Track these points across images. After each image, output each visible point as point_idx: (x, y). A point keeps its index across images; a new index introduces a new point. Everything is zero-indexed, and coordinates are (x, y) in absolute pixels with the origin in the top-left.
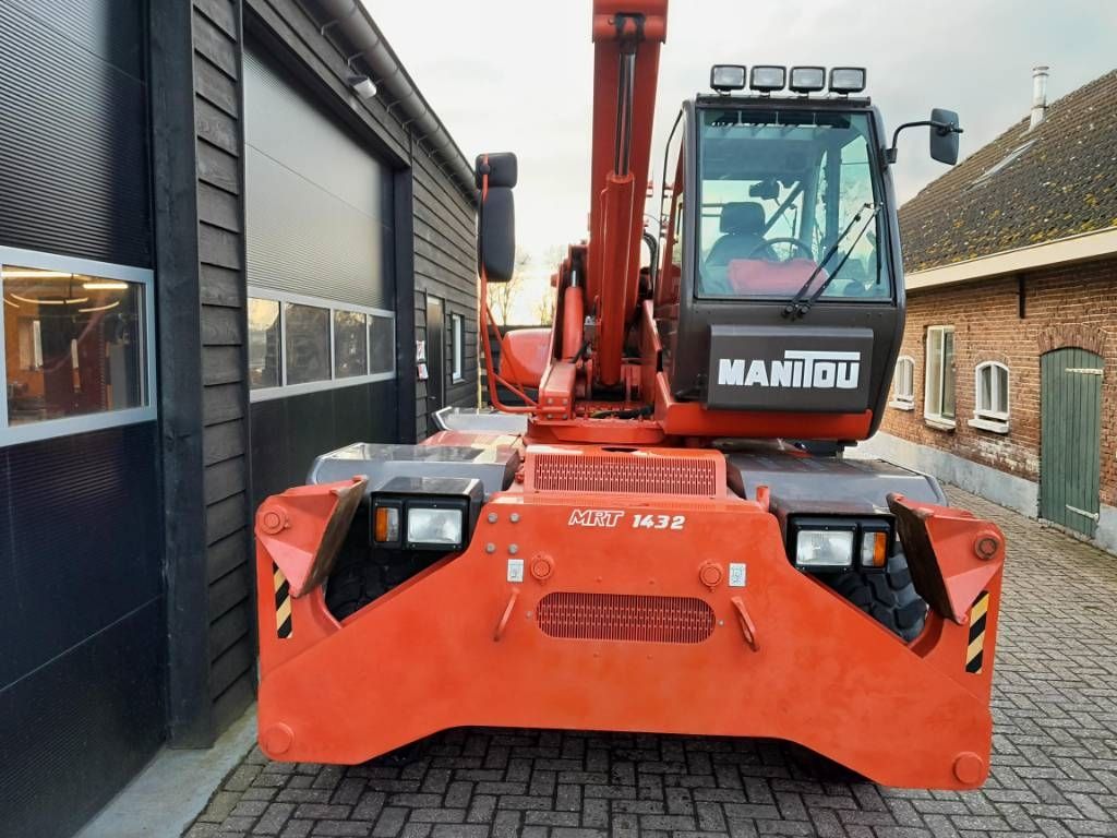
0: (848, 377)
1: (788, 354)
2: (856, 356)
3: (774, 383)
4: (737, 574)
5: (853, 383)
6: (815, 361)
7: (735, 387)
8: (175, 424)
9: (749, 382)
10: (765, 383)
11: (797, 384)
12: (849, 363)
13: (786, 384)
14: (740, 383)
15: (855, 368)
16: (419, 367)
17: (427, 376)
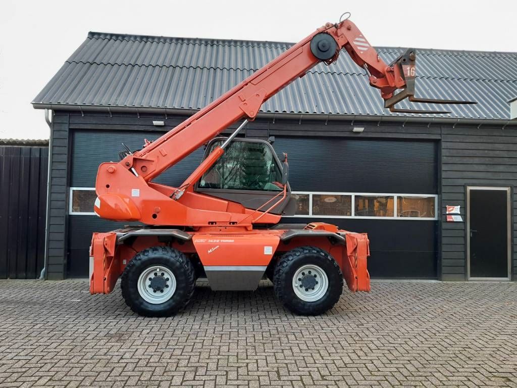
16: (447, 216)
17: (461, 220)
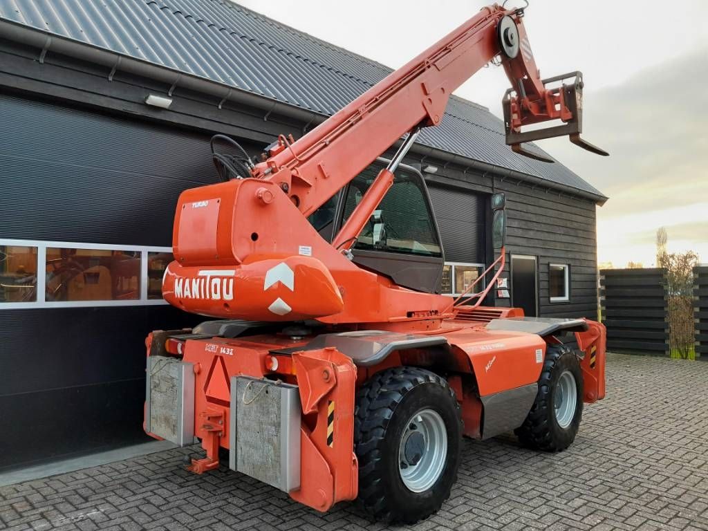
16: (499, 291)
17: (508, 296)
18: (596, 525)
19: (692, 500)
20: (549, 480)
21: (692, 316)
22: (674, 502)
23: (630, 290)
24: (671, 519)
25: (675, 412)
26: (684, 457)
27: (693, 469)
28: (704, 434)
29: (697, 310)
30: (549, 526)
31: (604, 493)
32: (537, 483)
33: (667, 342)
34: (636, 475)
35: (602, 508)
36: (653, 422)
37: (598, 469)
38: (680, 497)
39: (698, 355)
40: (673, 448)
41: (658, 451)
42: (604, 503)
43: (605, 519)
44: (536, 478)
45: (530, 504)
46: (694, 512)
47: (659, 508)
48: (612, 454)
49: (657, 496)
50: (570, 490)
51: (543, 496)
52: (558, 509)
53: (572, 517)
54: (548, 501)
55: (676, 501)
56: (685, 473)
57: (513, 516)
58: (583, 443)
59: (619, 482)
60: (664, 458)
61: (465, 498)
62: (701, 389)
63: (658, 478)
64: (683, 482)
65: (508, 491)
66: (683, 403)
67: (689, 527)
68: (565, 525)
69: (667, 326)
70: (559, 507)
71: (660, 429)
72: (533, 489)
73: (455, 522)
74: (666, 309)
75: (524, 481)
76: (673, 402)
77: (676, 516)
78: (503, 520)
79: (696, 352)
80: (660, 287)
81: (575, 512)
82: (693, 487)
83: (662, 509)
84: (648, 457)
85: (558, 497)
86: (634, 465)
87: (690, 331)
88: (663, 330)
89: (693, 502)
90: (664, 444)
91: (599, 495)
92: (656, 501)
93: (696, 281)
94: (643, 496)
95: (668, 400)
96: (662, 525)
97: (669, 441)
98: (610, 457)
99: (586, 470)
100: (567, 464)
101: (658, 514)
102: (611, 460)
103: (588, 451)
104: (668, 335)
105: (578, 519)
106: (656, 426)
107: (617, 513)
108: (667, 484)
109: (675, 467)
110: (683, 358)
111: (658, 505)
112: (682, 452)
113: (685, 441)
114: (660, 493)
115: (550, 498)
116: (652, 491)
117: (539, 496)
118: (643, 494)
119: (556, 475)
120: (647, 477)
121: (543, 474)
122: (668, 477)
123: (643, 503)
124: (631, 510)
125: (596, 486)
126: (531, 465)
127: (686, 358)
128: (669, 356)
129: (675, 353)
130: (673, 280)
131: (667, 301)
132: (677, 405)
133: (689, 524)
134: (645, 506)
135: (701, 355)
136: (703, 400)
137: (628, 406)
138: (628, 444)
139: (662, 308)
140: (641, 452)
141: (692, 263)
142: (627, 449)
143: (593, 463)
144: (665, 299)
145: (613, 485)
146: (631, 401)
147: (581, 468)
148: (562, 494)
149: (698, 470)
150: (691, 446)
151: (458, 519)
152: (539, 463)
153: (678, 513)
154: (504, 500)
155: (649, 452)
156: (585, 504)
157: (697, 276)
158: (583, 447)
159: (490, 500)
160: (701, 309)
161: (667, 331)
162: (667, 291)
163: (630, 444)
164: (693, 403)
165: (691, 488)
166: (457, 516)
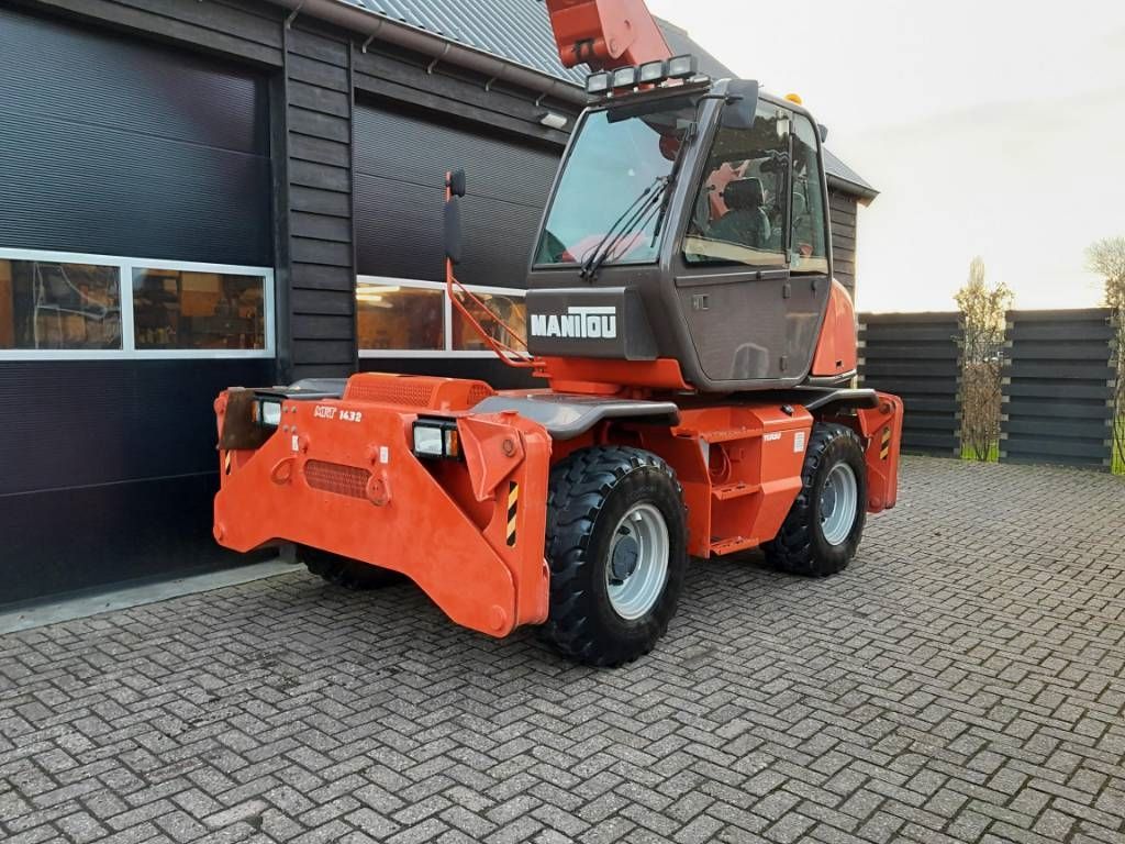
0: (609, 329)
1: (571, 310)
2: (612, 310)
3: (564, 335)
4: (384, 455)
5: (612, 334)
6: (588, 315)
7: (541, 337)
8: (282, 361)
9: (549, 334)
10: (559, 335)
11: (578, 335)
12: (608, 316)
13: (572, 335)
14: (544, 334)
15: (613, 319)
18: (755, 775)
19: (940, 717)
20: (697, 683)
21: (1000, 391)
22: (909, 720)
23: (904, 348)
24: (895, 756)
25: (949, 551)
26: (945, 634)
27: (956, 656)
28: (988, 590)
29: (1007, 381)
30: (667, 779)
31: (788, 707)
32: (673, 689)
33: (958, 434)
34: (855, 668)
35: (777, 737)
36: (909, 569)
37: (791, 659)
38: (921, 710)
39: (1004, 454)
40: (929, 616)
41: (905, 622)
42: (784, 726)
43: (777, 759)
44: (674, 679)
45: (646, 733)
46: (939, 740)
47: (880, 735)
48: (823, 630)
49: (881, 711)
50: (730, 703)
51: (677, 716)
52: (696, 742)
53: (715, 759)
54: (683, 725)
55: (913, 720)
56: (942, 663)
57: (606, 760)
58: (779, 609)
59: (821, 684)
60: (911, 634)
61: (530, 723)
62: (999, 511)
63: (891, 675)
64: (934, 682)
65: (615, 708)
66: (964, 534)
67: (924, 770)
68: (697, 776)
69: (959, 407)
70: (699, 738)
71: (916, 582)
72: (662, 702)
73: (490, 776)
74: (958, 380)
75: (653, 684)
76: (949, 534)
77: (907, 750)
78: (583, 770)
79: (1000, 449)
80: (951, 343)
81: (726, 748)
82: (950, 689)
83: (885, 735)
84: (885, 634)
85: (704, 716)
86: (856, 650)
87: (995, 416)
88: (953, 414)
89: (943, 720)
90: (917, 608)
91: (779, 712)
92: (878, 720)
93: (1008, 334)
94: (856, 712)
95: (941, 531)
96: (877, 769)
97: (927, 602)
98: (818, 636)
99: (770, 661)
100: (739, 649)
101: (874, 748)
102: (818, 641)
103: (784, 624)
104: (959, 423)
105: (726, 762)
106: (911, 576)
107: (802, 748)
108: (905, 686)
109: (926, 652)
110: (980, 460)
111: (880, 727)
112: (943, 623)
113: (955, 602)
114: (887, 705)
115: (686, 718)
116: (874, 700)
117: (670, 717)
118: (858, 707)
119: (713, 672)
120: (872, 673)
121: (690, 671)
122: (910, 673)
123: (854, 725)
124: (828, 739)
125: (778, 693)
126: (673, 654)
127: (985, 460)
128: (958, 457)
129: (968, 451)
130: (974, 332)
131: (961, 367)
132: (954, 539)
133: (924, 766)
134: (855, 731)
135: (1008, 456)
136: (998, 530)
137: (873, 541)
138: (856, 613)
139: (954, 378)
140: (875, 626)
141: (1004, 305)
142: (852, 619)
143: (785, 648)
144: (959, 364)
145: (809, 691)
146: (881, 532)
147: (762, 658)
148: (712, 711)
149: (964, 658)
150: (960, 613)
151: (501, 770)
152: (689, 650)
153: (910, 744)
154: (602, 726)
155: (888, 625)
156: (748, 731)
157: (1011, 326)
158: (776, 618)
159: (576, 726)
160: (1013, 379)
161: (958, 416)
162: (962, 350)
163: (861, 610)
164: (980, 535)
165: (946, 693)
166: (500, 762)
